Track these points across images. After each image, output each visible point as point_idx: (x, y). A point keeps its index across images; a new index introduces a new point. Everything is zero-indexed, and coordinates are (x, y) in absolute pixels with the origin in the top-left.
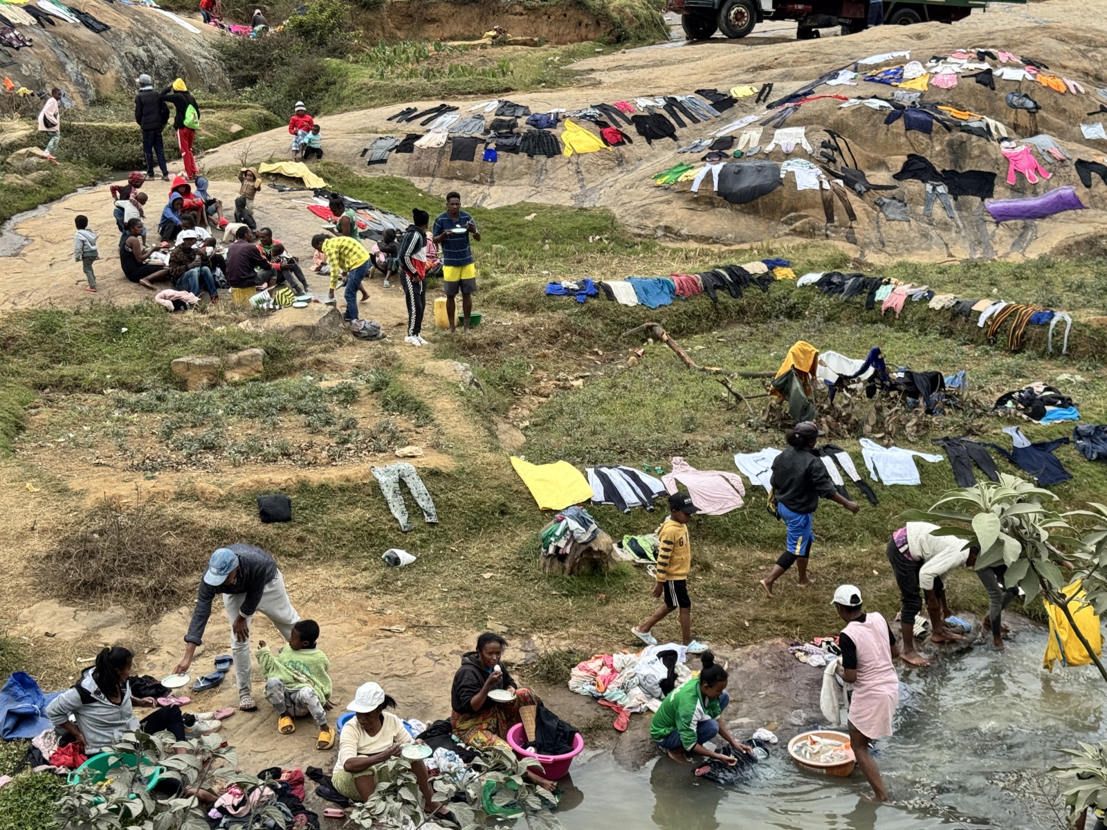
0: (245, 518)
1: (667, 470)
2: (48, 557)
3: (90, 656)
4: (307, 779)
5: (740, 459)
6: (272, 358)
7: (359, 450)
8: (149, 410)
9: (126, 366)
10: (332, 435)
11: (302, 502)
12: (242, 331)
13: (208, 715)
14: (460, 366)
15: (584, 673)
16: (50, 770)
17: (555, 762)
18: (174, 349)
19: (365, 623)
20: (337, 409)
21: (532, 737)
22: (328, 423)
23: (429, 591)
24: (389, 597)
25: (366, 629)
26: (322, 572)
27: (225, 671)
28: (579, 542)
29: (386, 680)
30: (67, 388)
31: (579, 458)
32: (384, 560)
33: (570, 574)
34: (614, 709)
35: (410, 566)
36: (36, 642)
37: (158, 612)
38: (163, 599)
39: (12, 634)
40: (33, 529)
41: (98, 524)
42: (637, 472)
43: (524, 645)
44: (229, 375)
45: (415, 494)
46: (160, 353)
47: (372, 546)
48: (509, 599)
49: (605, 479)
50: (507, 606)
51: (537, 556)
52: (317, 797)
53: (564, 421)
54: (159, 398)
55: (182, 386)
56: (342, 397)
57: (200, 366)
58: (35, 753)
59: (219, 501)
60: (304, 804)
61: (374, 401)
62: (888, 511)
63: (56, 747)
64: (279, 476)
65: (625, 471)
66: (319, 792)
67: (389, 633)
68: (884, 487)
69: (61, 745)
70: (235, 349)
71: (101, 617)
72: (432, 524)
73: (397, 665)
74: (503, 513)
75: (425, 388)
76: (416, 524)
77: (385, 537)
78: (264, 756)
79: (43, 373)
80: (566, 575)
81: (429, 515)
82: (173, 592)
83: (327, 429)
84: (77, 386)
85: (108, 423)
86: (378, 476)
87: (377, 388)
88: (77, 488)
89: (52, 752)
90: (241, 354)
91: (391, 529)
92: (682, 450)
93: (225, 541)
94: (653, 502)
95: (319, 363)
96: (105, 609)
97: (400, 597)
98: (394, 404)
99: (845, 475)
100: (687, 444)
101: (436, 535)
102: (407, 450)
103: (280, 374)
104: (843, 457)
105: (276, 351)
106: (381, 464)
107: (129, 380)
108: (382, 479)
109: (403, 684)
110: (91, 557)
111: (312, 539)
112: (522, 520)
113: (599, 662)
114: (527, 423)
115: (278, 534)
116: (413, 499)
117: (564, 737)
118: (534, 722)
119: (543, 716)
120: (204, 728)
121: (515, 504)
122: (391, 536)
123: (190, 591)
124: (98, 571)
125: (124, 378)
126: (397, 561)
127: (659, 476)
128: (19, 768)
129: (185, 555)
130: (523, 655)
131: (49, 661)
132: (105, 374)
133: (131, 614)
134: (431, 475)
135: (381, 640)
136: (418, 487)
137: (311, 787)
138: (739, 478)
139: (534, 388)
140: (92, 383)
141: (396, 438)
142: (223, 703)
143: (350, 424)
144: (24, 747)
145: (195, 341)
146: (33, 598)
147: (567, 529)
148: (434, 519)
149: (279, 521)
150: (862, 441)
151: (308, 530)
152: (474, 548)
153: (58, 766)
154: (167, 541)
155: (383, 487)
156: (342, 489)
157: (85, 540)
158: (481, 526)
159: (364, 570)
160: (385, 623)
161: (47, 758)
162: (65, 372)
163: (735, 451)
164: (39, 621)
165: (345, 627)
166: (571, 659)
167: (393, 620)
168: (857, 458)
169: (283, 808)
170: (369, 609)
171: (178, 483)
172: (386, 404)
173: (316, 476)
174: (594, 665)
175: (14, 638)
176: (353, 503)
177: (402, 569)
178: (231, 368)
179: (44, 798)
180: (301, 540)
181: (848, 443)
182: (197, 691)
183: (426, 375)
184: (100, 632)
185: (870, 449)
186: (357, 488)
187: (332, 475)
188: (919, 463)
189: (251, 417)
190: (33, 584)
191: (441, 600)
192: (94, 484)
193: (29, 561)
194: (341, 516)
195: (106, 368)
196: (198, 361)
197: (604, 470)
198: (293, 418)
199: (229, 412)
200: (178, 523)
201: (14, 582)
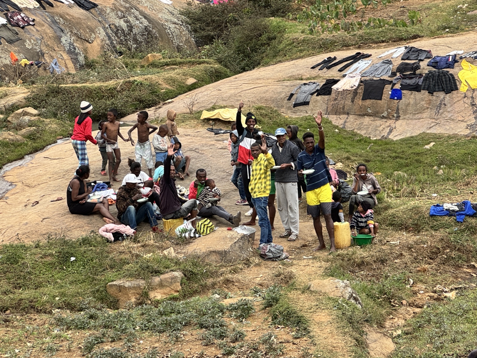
6: (189, 279)
8: (81, 327)
9: (72, 289)
10: (220, 347)
12: (165, 257)
14: (341, 283)
18: (110, 274)
20: (234, 324)
22: (221, 337)
30: (23, 309)
44: (152, 295)
46: (98, 277)
53: (430, 330)
54: (91, 317)
55: (114, 304)
56: (239, 313)
57: (130, 288)
61: (266, 316)
70: (157, 272)
75: (307, 304)
79: (5, 298)
83: (219, 341)
84: (32, 307)
85: (48, 339)
87: (269, 304)
90: (162, 277)
95: (227, 281)
98: (280, 318)
103: (195, 292)
105: (192, 273)
107: (73, 301)
114: (399, 332)
125: (68, 299)
132: (54, 297)
139: (411, 300)
140: (43, 304)
143: (239, 337)
145: (127, 267)
162: (23, 296)
172: (275, 318)
178: (153, 289)
183: (312, 292)
189: (160, 332)
195: (56, 292)
196: (127, 284)
198: (194, 332)
199: (144, 328)
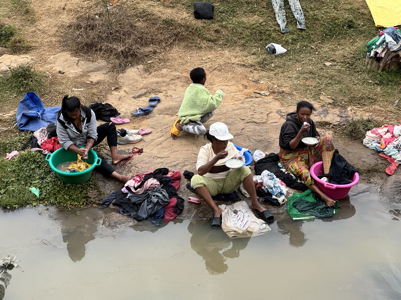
0: (185, 15)
2: (70, 26)
3: (81, 88)
4: (183, 177)
11: (222, 9)
13: (136, 131)
15: (374, 135)
16: (40, 151)
17: (337, 189)
19: (246, 87)
21: (327, 171)
23: (291, 72)
24: (265, 73)
25: (246, 91)
26: (226, 52)
27: (154, 107)
28: (391, 50)
29: (247, 124)
32: (267, 50)
33: (382, 71)
34: (388, 160)
35: (282, 55)
36: (53, 76)
37: (125, 66)
38: (130, 59)
39: (41, 69)
40: (64, 9)
43: (341, 112)
45: (293, 10)
47: (261, 40)
48: (339, 82)
50: (337, 87)
51: (364, 57)
52: (187, 189)
58: (34, 140)
60: (178, 192)
63: (46, 138)
66: (188, 186)
67: (259, 95)
69: (49, 138)
71: (92, 66)
72: (301, 30)
73: (257, 116)
74: (350, 27)
76: (291, 28)
77: (270, 35)
78: (162, 160)
80: (379, 71)
81: (300, 24)
82: (136, 56)
89: (43, 141)
91: (275, 30)
93: (171, 28)
96: (96, 61)
97: (272, 74)
101: (303, 37)
109: (258, 128)
110: (92, 29)
111: (224, 32)
112: (362, 32)
113: (386, 129)
115: (204, 27)
116: (292, 13)
117: (347, 174)
118: (330, 162)
119: (337, 159)
120: (131, 138)
121: (359, 22)
122: (273, 35)
123: (146, 56)
124: (94, 38)
126: (274, 51)
128: (23, 149)
129: (147, 34)
130: (338, 119)
133: (110, 66)
135: (252, 99)
142: (148, 125)
144: (28, 136)
146: (58, 50)
147: (384, 41)
148: (302, 27)
149: (205, 19)
151: (222, 26)
152: (326, 48)
153: (45, 150)
154: (137, 24)
158: (334, 34)
159: (253, 54)
160: (258, 89)
161: (40, 144)
164: (57, 63)
165: (233, 88)
166: (368, 125)
169: (164, 193)
170: (250, 79)
174: (381, 131)
175: (41, 72)
176: (253, 12)
177: (276, 56)
179: (33, 166)
180: (217, 31)
182: (135, 116)
184: (90, 74)
190: (59, 42)
191: (296, 78)
194: (244, 19)
200: (144, 14)
201: (49, 40)
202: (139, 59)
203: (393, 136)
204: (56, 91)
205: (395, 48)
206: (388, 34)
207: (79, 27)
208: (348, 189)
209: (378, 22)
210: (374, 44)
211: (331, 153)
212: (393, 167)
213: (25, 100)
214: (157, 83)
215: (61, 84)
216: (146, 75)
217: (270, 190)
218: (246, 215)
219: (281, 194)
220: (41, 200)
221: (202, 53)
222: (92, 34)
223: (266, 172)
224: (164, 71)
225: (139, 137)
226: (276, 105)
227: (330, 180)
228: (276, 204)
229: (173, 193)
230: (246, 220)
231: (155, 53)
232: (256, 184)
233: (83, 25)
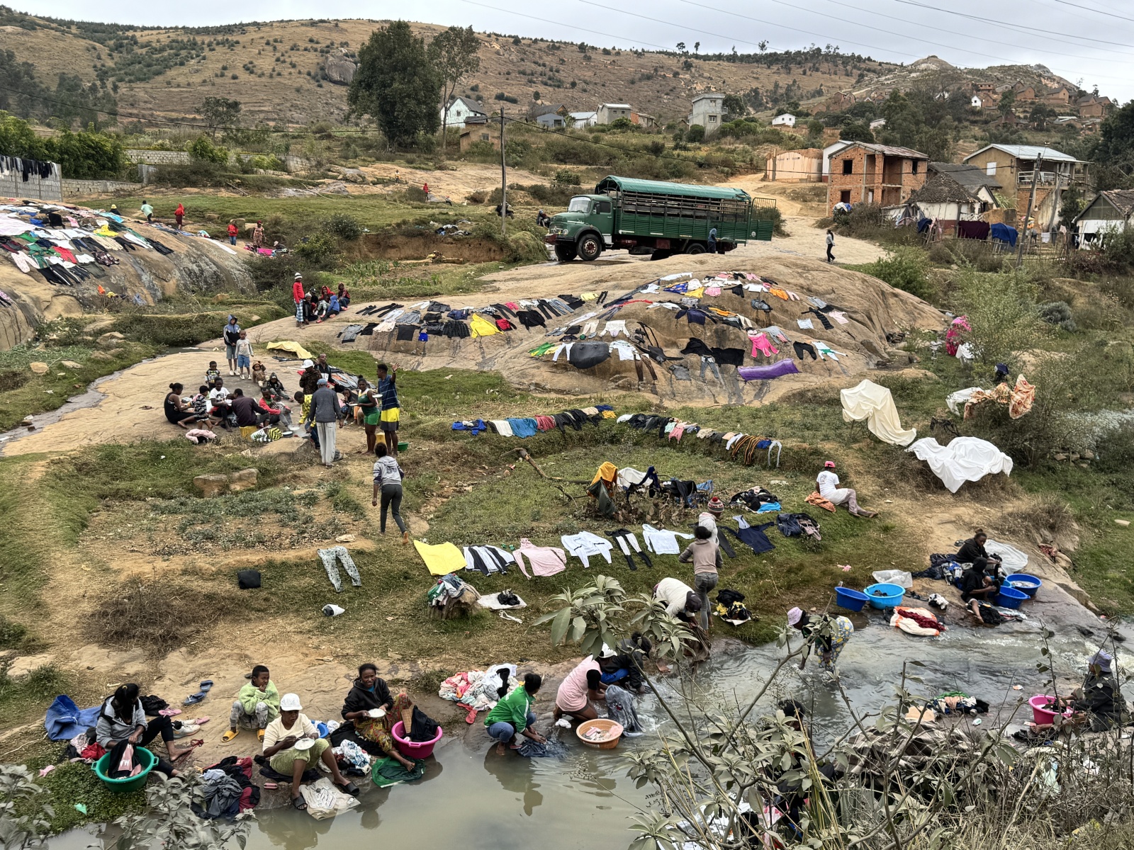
0: (229, 586)
1: (517, 547)
2: (93, 615)
4: (254, 763)
5: (565, 539)
6: (263, 474)
7: (312, 538)
8: (174, 512)
9: (163, 482)
10: (295, 527)
11: (269, 575)
12: (243, 457)
13: (192, 721)
15: (449, 685)
16: (81, 761)
17: (422, 746)
18: (196, 470)
19: (306, 655)
20: (303, 510)
21: (408, 730)
22: (294, 520)
23: (352, 632)
24: (324, 637)
25: (307, 659)
26: (280, 621)
27: (206, 691)
28: (452, 597)
29: (316, 695)
30: (121, 497)
31: (459, 540)
32: (323, 612)
33: (446, 619)
34: (467, 708)
35: (340, 616)
36: (80, 673)
37: (165, 651)
38: (170, 642)
39: (65, 668)
40: (84, 596)
41: (127, 592)
42: (497, 549)
43: (412, 667)
44: (232, 487)
45: (346, 568)
46: (186, 472)
47: (315, 603)
48: (405, 636)
49: (475, 554)
50: (403, 642)
51: (426, 607)
52: (260, 775)
53: (456, 514)
54: (182, 504)
55: (200, 494)
56: (307, 501)
57: (213, 481)
58: (72, 749)
59: (212, 575)
60: (250, 780)
61: (329, 503)
62: (658, 571)
63: (86, 745)
64: (254, 557)
65: (489, 549)
66: (262, 772)
67: (322, 662)
68: (656, 556)
69: (90, 744)
70: (237, 469)
71: (125, 655)
72: (357, 587)
73: (324, 684)
74: (406, 578)
75: (362, 494)
76: (346, 587)
77: (324, 597)
78: (227, 748)
79: (105, 487)
80: (443, 620)
81: (356, 581)
82: (176, 638)
83: (293, 523)
84: (129, 496)
85: (145, 522)
86: (322, 555)
87: (331, 495)
88: (116, 568)
89: (83, 749)
90: (241, 472)
91: (329, 590)
92: (529, 534)
93: (214, 602)
94: (505, 568)
95: (295, 477)
96: (129, 650)
97: (332, 637)
98: (341, 505)
99: (631, 548)
100: (532, 529)
101: (360, 594)
102: (343, 538)
103: (269, 485)
104: (631, 537)
105: (266, 470)
106: (325, 547)
107: (164, 491)
108: (325, 558)
109: (327, 697)
110: (121, 615)
112: (418, 582)
113: (459, 677)
114: (432, 516)
115: (251, 597)
116: (345, 570)
117: (430, 729)
119: (417, 715)
120: (187, 730)
121: (414, 572)
122: (328, 595)
123: (188, 637)
124: (125, 625)
125: (160, 490)
126: (331, 612)
127: (511, 552)
128: (60, 761)
129: (186, 612)
130: (410, 674)
131: (89, 686)
132: (147, 487)
133: (147, 653)
134: (360, 553)
135: (316, 667)
136: (348, 562)
137: (257, 768)
138: (563, 552)
139: (440, 492)
140: (138, 493)
141: (338, 530)
142: (203, 713)
143: (309, 520)
144: (64, 746)
145: (210, 464)
146: (81, 643)
147: (444, 589)
148: (359, 584)
149: (252, 588)
150: (644, 526)
151: (271, 593)
152: (385, 602)
153: (87, 758)
154: (174, 603)
155: (325, 563)
156: (297, 565)
157: (117, 603)
158: (391, 587)
159: (309, 619)
160: (320, 655)
161: (80, 753)
162: (120, 486)
163: (562, 534)
164: (83, 659)
165: (293, 659)
166: (441, 676)
167: (325, 652)
168: (640, 537)
169: (234, 784)
170: (310, 645)
171: (184, 564)
172: (336, 505)
173: (278, 556)
174: (456, 679)
175: (66, 671)
176: (304, 574)
177: (334, 618)
178: (233, 482)
179: (76, 779)
180: (266, 600)
181: (635, 528)
182: (186, 705)
183: (364, 485)
184: (125, 665)
185: (648, 531)
186: (307, 564)
187: (291, 555)
188: (679, 539)
189: (243, 516)
190: (82, 633)
191: (359, 638)
192: (128, 564)
193: (80, 618)
194: (295, 583)
195: (149, 483)
196: (212, 478)
197: (475, 548)
198: (271, 516)
199: (228, 513)
200: (182, 591)
201: (68, 633)
202: (180, 642)
203: (468, 683)
204: (87, 690)
205: (456, 594)
206: (447, 581)
207: (105, 614)
208: (432, 745)
209: (433, 571)
210: (435, 593)
211: (410, 710)
212: (472, 715)
213: (55, 705)
214: (206, 665)
215: (91, 681)
216: (191, 658)
217: (352, 761)
218: (331, 792)
219: (365, 762)
220: (89, 817)
221: (252, 625)
222: (122, 620)
223: (345, 742)
224: (212, 651)
225: (197, 727)
226: (343, 670)
227: (413, 740)
228: (361, 774)
229: (245, 782)
230: (331, 797)
231: (198, 632)
232: (336, 756)
233: (110, 611)
